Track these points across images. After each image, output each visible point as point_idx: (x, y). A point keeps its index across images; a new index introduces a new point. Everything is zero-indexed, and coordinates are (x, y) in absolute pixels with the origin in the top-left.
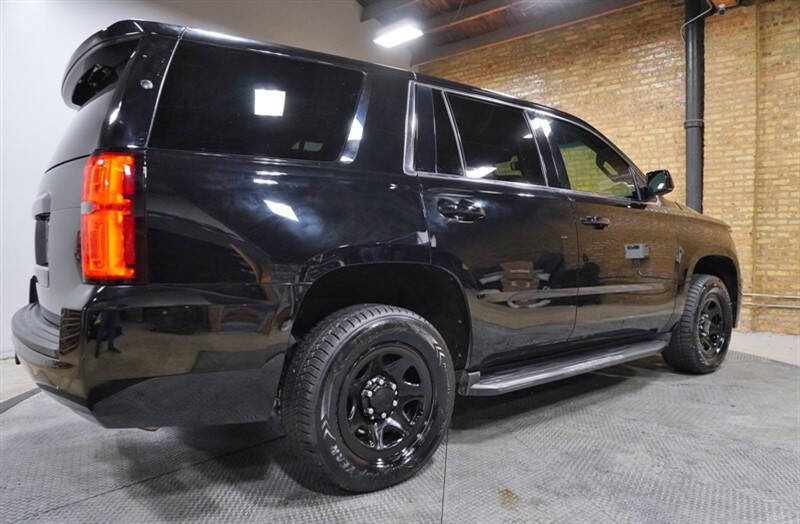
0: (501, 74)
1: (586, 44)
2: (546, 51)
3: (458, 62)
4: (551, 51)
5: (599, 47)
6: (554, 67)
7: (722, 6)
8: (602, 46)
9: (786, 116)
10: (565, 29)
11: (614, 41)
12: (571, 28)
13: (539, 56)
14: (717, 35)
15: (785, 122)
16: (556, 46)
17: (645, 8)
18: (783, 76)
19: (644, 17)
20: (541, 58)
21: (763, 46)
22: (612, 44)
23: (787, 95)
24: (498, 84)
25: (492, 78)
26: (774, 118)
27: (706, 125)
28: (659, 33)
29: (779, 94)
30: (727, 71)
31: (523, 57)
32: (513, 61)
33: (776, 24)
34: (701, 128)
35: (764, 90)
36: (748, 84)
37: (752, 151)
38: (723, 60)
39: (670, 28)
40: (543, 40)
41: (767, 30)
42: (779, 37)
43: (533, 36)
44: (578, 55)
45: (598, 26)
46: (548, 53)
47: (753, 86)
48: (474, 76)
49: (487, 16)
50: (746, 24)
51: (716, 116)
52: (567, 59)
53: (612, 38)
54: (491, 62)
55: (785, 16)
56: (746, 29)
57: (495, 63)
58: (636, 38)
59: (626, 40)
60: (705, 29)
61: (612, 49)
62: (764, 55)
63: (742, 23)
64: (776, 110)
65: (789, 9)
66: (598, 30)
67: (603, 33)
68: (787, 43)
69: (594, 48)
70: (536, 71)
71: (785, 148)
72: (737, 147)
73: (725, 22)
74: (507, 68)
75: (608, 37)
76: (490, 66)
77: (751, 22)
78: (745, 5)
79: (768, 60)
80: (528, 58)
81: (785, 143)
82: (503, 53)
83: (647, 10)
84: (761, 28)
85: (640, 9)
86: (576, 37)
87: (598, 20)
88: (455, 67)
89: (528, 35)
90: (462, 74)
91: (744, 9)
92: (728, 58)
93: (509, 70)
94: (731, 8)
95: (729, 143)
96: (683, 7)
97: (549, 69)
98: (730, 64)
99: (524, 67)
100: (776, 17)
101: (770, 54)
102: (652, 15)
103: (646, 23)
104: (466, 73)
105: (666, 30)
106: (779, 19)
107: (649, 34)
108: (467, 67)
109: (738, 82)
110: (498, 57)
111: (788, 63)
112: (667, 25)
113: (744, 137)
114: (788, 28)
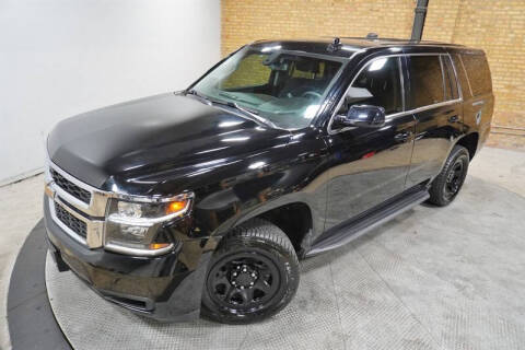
9: (473, 13)
15: (472, 17)
26: (467, 13)
27: (428, 12)
34: (425, 14)
37: (451, 33)
51: (435, 7)
64: (469, 8)
71: (469, 34)
72: (443, 30)
81: (470, 31)
95: (439, 26)
113: (448, 23)
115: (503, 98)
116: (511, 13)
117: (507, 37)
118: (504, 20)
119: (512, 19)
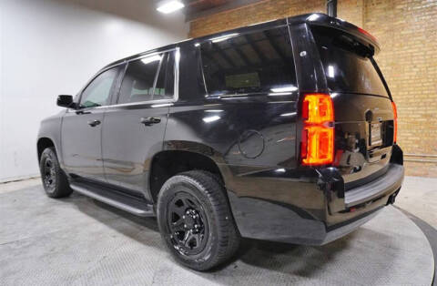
1: (276, 13)
4: (259, 16)
8: (285, 14)
10: (265, 4)
11: (291, 11)
12: (269, 3)
14: (344, 9)
16: (261, 13)
20: (254, 20)
21: (366, 17)
28: (314, 7)
32: (239, 21)
33: (373, 4)
39: (320, 4)
40: (255, 9)
41: (369, 8)
42: (375, 12)
43: (250, 7)
45: (283, 2)
48: (219, 28)
50: (358, 4)
53: (290, 9)
56: (358, 6)
58: (303, 10)
59: (297, 10)
60: (337, 5)
62: (368, 21)
66: (283, 5)
67: (286, 6)
68: (378, 15)
69: (281, 15)
73: (347, 2)
74: (236, 25)
75: (288, 9)
77: (361, 3)
79: (369, 24)
80: (247, 19)
82: (234, 16)
84: (366, 6)
86: (272, 8)
105: (318, 5)
106: (375, 2)
108: (215, 24)
110: (231, 18)
111: (379, 26)
114: (379, 7)
115: (422, 127)
116: (410, 51)
117: (412, 71)
118: (405, 57)
119: (412, 56)
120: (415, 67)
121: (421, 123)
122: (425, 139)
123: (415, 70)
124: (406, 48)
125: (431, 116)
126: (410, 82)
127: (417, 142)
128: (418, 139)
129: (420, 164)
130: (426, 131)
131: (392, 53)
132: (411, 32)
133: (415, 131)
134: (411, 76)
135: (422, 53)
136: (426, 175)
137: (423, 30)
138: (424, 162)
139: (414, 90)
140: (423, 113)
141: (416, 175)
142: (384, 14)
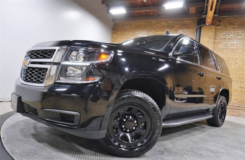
0: (141, 30)
1: (168, 26)
2: (156, 26)
3: (127, 24)
4: (157, 26)
5: (171, 28)
6: (157, 31)
7: (207, 24)
8: (173, 28)
10: (162, 21)
11: (176, 27)
12: (164, 21)
13: (153, 27)
14: (204, 31)
16: (159, 25)
17: (186, 20)
18: (219, 46)
19: (185, 22)
20: (154, 28)
21: (215, 37)
22: (175, 28)
23: (220, 50)
24: (139, 32)
25: (138, 30)
28: (189, 28)
29: (218, 50)
30: (206, 42)
31: (149, 26)
32: (145, 27)
33: (219, 32)
35: (214, 48)
36: (211, 46)
38: (205, 38)
39: (192, 27)
40: (155, 22)
41: (216, 33)
42: (219, 35)
43: (152, 21)
44: (165, 29)
45: (172, 22)
46: (156, 27)
47: (212, 47)
48: (132, 28)
49: (141, 12)
50: (212, 30)
52: (162, 29)
53: (176, 26)
54: (138, 26)
55: (221, 30)
56: (212, 31)
57: (140, 26)
58: (182, 28)
59: (180, 28)
60: (202, 29)
61: (175, 29)
62: (215, 39)
63: (211, 30)
65: (222, 29)
66: (172, 23)
67: (173, 24)
68: (221, 37)
69: (170, 28)
70: (152, 31)
73: (207, 28)
74: (143, 28)
75: (175, 26)
76: (138, 27)
77: (213, 30)
78: (213, 25)
79: (216, 40)
80: (150, 27)
82: (142, 24)
83: (186, 21)
84: (215, 32)
85: (184, 20)
86: (165, 24)
87: (172, 21)
88: (126, 25)
89: (151, 20)
90: (128, 27)
91: (212, 26)
92: (207, 38)
93: (144, 29)
94: (209, 25)
96: (197, 22)
97: (156, 31)
98: (207, 40)
99: (148, 29)
100: (219, 30)
101: (217, 39)
102: (187, 22)
103: (185, 24)
104: (130, 27)
105: (191, 27)
106: (220, 31)
107: (186, 27)
108: (130, 26)
109: (209, 45)
110: (140, 25)
111: (221, 42)
112: (191, 26)
114: (222, 34)
115: (239, 93)
120: (237, 64)
121: (238, 91)
122: (240, 98)
123: (237, 65)
124: (233, 54)
125: (243, 88)
126: (234, 70)
127: (236, 100)
128: (237, 98)
129: (237, 110)
130: (240, 95)
131: (226, 56)
132: (236, 47)
133: (235, 94)
134: (235, 68)
135: (241, 58)
136: (239, 116)
137: (241, 48)
138: (239, 110)
139: (236, 75)
140: (240, 86)
141: (235, 116)
142: (224, 37)
